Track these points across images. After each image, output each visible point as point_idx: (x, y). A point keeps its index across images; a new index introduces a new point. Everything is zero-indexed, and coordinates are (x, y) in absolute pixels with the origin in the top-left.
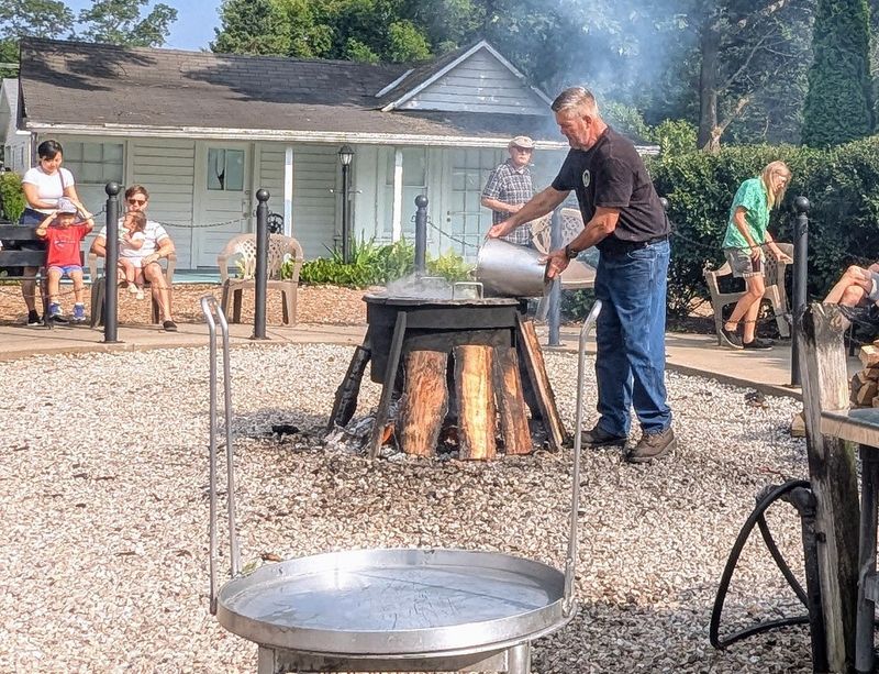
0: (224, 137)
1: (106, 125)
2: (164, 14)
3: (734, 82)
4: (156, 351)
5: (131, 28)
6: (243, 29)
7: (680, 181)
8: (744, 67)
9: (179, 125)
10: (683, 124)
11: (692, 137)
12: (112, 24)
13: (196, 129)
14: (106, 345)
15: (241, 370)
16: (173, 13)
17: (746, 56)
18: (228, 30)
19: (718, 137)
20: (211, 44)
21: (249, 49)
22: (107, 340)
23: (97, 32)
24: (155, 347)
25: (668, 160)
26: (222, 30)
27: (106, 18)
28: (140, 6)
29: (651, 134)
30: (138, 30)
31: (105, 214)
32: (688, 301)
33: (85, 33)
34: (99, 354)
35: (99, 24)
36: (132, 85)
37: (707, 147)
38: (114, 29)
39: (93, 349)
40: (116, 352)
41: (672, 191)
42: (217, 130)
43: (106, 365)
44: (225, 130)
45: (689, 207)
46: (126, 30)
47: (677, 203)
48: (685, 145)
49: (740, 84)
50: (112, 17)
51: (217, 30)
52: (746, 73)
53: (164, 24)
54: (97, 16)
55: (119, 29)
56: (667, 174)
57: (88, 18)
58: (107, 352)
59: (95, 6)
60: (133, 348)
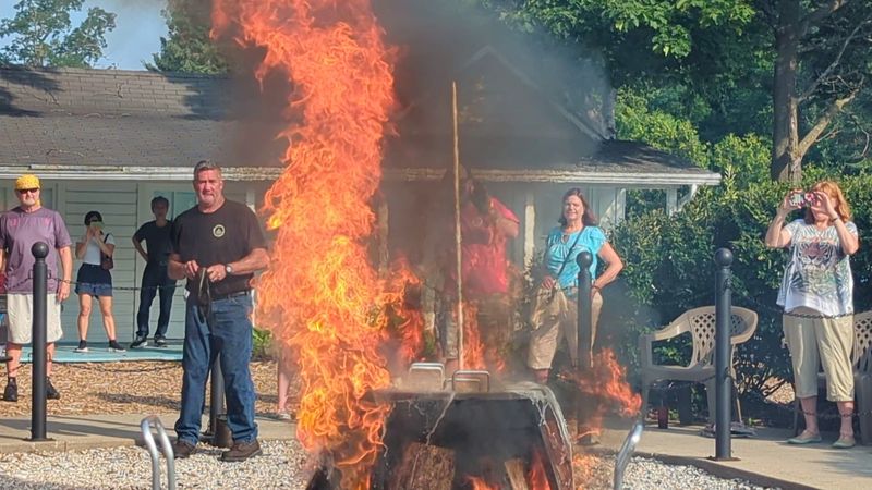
0: (174, 177)
1: (33, 166)
2: (101, 20)
3: (820, 85)
4: (92, 451)
5: (61, 40)
6: (193, 36)
7: (747, 223)
8: (834, 65)
9: (119, 165)
10: (752, 139)
11: (764, 157)
12: (39, 36)
13: (139, 169)
14: (34, 444)
15: (193, 475)
16: (110, 18)
17: (837, 48)
18: (176, 39)
19: (799, 160)
20: (156, 58)
21: (202, 62)
22: (34, 437)
23: (21, 46)
24: (92, 446)
25: (731, 195)
26: (168, 39)
27: (32, 29)
28: (71, 12)
29: (709, 153)
30: (69, 40)
31: (31, 281)
32: (762, 383)
33: (7, 49)
34: (26, 455)
35: (23, 36)
36: (64, 115)
37: (784, 172)
38: (41, 41)
39: (18, 449)
40: (45, 453)
41: (738, 237)
42: (163, 169)
43: (34, 468)
44: (173, 170)
45: (761, 258)
46: (55, 42)
47: (746, 254)
48: (755, 167)
49: (830, 88)
50: (38, 27)
51: (163, 40)
52: (836, 73)
53: (100, 33)
54: (20, 26)
55: (48, 41)
56: (731, 215)
57: (12, 29)
58: (34, 452)
59: (18, 14)
60: (65, 448)
